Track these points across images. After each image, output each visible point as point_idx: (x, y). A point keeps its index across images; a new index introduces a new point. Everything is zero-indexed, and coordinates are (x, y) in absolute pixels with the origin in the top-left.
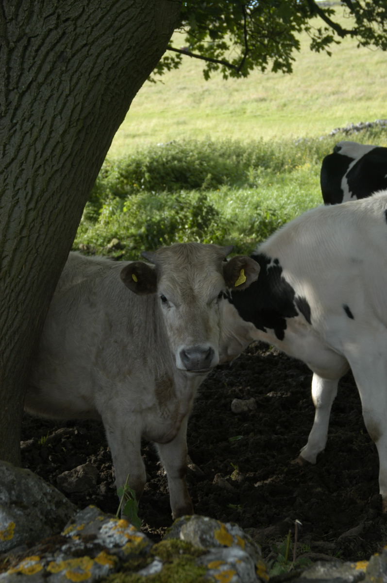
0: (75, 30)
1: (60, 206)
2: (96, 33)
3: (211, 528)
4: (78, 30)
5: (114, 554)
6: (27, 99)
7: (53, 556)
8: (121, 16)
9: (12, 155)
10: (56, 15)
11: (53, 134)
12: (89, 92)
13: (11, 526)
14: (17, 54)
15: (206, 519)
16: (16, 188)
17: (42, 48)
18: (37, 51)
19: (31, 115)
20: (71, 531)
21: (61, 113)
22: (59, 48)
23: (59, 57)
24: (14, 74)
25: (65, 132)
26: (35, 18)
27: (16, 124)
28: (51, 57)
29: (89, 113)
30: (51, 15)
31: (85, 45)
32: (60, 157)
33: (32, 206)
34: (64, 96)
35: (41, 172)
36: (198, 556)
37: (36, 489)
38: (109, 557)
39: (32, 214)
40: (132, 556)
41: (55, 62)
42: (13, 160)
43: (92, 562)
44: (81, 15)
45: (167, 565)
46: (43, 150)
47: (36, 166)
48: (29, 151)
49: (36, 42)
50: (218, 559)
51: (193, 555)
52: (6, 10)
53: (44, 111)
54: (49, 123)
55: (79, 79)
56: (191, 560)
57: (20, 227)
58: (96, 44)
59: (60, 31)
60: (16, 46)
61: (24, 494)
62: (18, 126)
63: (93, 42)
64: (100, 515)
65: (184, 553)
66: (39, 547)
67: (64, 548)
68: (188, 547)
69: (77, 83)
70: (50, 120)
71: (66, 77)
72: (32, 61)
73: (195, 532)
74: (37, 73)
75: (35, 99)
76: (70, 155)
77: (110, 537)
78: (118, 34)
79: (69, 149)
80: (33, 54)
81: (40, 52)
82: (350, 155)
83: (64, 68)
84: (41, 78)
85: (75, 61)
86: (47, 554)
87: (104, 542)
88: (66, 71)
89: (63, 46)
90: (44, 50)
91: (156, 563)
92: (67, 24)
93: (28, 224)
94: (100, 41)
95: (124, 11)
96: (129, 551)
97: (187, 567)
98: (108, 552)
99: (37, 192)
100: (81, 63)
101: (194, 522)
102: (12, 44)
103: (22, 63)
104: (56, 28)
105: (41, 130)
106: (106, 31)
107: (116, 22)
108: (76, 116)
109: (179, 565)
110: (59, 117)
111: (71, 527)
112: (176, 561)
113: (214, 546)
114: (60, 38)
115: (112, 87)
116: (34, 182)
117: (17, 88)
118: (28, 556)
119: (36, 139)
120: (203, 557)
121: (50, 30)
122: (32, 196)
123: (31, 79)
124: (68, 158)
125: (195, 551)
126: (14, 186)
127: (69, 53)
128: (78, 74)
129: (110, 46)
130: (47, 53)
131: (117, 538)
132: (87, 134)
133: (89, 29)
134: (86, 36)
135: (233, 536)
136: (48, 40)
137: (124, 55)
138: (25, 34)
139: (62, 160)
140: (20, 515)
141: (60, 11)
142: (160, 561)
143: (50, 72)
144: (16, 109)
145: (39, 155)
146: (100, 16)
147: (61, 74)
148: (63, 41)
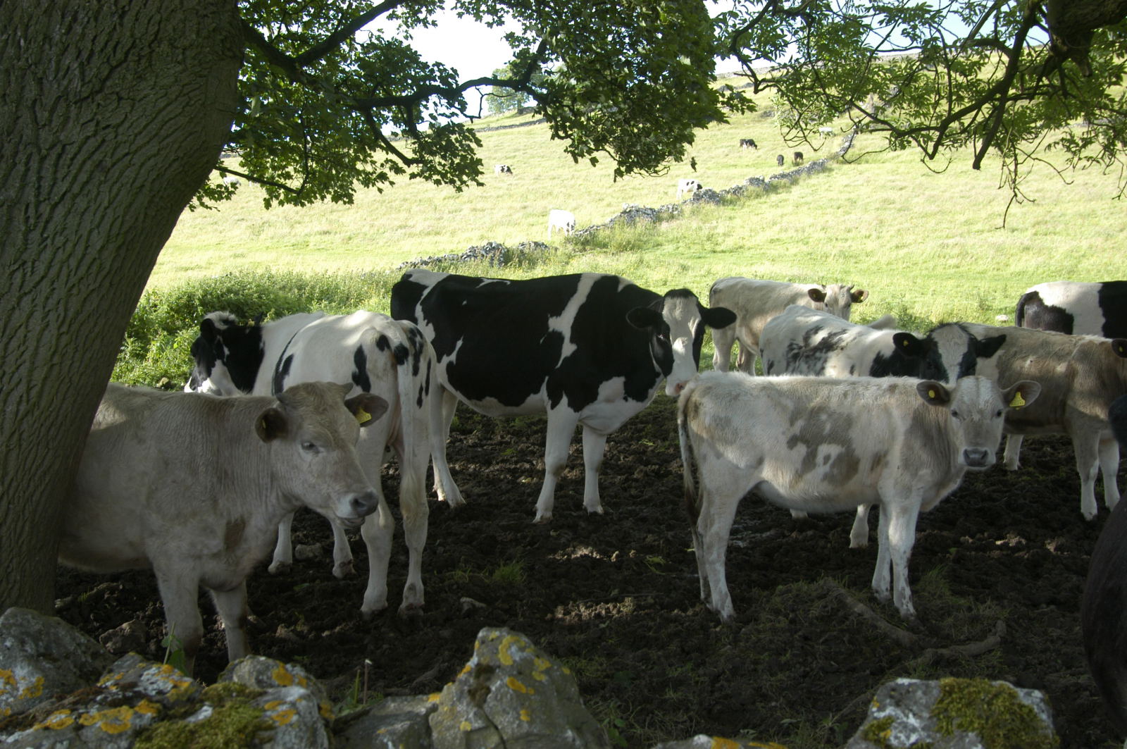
0: (116, 137)
1: (96, 330)
2: (139, 141)
3: (267, 668)
4: (119, 138)
5: (157, 702)
6: (61, 211)
7: (86, 708)
8: (168, 125)
9: (42, 273)
10: (95, 121)
11: (89, 250)
12: (131, 205)
13: (39, 681)
14: (49, 163)
15: (263, 658)
16: (47, 309)
17: (78, 156)
18: (72, 159)
19: (64, 229)
20: (108, 680)
21: (98, 226)
22: (97, 157)
23: (97, 166)
24: (46, 185)
25: (103, 248)
26: (70, 125)
27: (47, 238)
28: (88, 166)
29: (130, 228)
30: (90, 121)
31: (127, 154)
32: (97, 275)
33: (64, 329)
34: (102, 209)
35: (75, 291)
36: (253, 698)
37: (68, 639)
38: (151, 705)
39: (65, 339)
40: (177, 703)
41: (92, 172)
42: (43, 278)
43: (131, 711)
44: (123, 122)
45: (218, 709)
46: (78, 268)
47: (70, 285)
48: (61, 268)
49: (72, 150)
50: (275, 699)
51: (248, 696)
52: (39, 115)
53: (79, 224)
54: (85, 237)
55: (119, 190)
56: (246, 703)
57: (50, 353)
58: (140, 153)
59: (99, 139)
60: (48, 154)
61: (53, 645)
62: (49, 241)
63: (136, 151)
64: (141, 662)
65: (237, 696)
66: (70, 699)
67: (99, 698)
68: (242, 691)
69: (117, 195)
70: (86, 233)
71: (105, 188)
72: (66, 170)
73: (250, 673)
74: (72, 183)
75: (69, 212)
76: (109, 273)
77: (152, 683)
78: (165, 143)
79: (108, 267)
80: (68, 162)
81: (75, 161)
82: (423, 282)
83: (103, 178)
84: (76, 189)
85: (115, 172)
86: (79, 706)
87: (145, 689)
88: (105, 182)
89: (103, 155)
90: (80, 158)
91: (205, 708)
92: (107, 131)
93: (60, 349)
94: (144, 150)
95: (171, 119)
96: (175, 697)
97: (241, 710)
98: (150, 699)
99: (71, 314)
100: (121, 174)
101: (249, 662)
102: (44, 152)
103: (55, 172)
104: (95, 135)
105: (75, 245)
106: (151, 139)
107: (162, 131)
108: (115, 231)
109: (231, 708)
110: (96, 231)
111: (108, 677)
112: (228, 704)
113: (272, 686)
114: (99, 147)
115: (157, 200)
116: (67, 303)
117: (49, 199)
118: (57, 709)
119: (70, 256)
120: (259, 698)
121: (88, 138)
122: (64, 318)
123: (65, 189)
124: (106, 276)
125: (250, 693)
126: (44, 308)
127: (108, 162)
128: (118, 185)
129: (155, 156)
130: (84, 162)
131: (160, 685)
132: (128, 250)
133: (132, 137)
134: (128, 144)
135: (294, 676)
136: (85, 148)
137: (170, 165)
138: (60, 141)
139: (99, 279)
140: (50, 669)
141: (99, 117)
142: (210, 706)
143: (87, 182)
144: (47, 222)
145: (73, 273)
146: (144, 123)
147: (100, 185)
148: (102, 149)
